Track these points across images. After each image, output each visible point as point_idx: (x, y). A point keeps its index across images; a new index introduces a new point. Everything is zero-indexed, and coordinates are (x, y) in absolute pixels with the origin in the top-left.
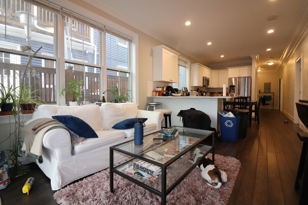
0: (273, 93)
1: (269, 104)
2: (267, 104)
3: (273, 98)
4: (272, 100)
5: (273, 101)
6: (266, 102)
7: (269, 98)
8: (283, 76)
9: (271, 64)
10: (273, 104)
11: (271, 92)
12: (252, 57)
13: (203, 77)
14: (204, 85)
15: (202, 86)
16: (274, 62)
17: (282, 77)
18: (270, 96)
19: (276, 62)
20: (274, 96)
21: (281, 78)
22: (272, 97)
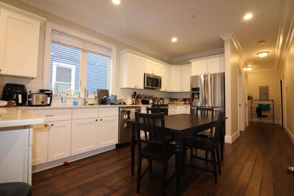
0: (273, 100)
1: (267, 116)
2: (264, 116)
3: (273, 108)
4: (272, 110)
5: (273, 112)
6: (263, 113)
7: (267, 108)
8: (284, 74)
9: (263, 55)
10: (273, 116)
11: (270, 99)
12: (224, 39)
13: (145, 74)
14: (145, 86)
15: (143, 88)
16: (268, 52)
17: (284, 77)
18: (269, 105)
19: (271, 51)
20: (273, 104)
21: (282, 79)
22: (271, 106)
